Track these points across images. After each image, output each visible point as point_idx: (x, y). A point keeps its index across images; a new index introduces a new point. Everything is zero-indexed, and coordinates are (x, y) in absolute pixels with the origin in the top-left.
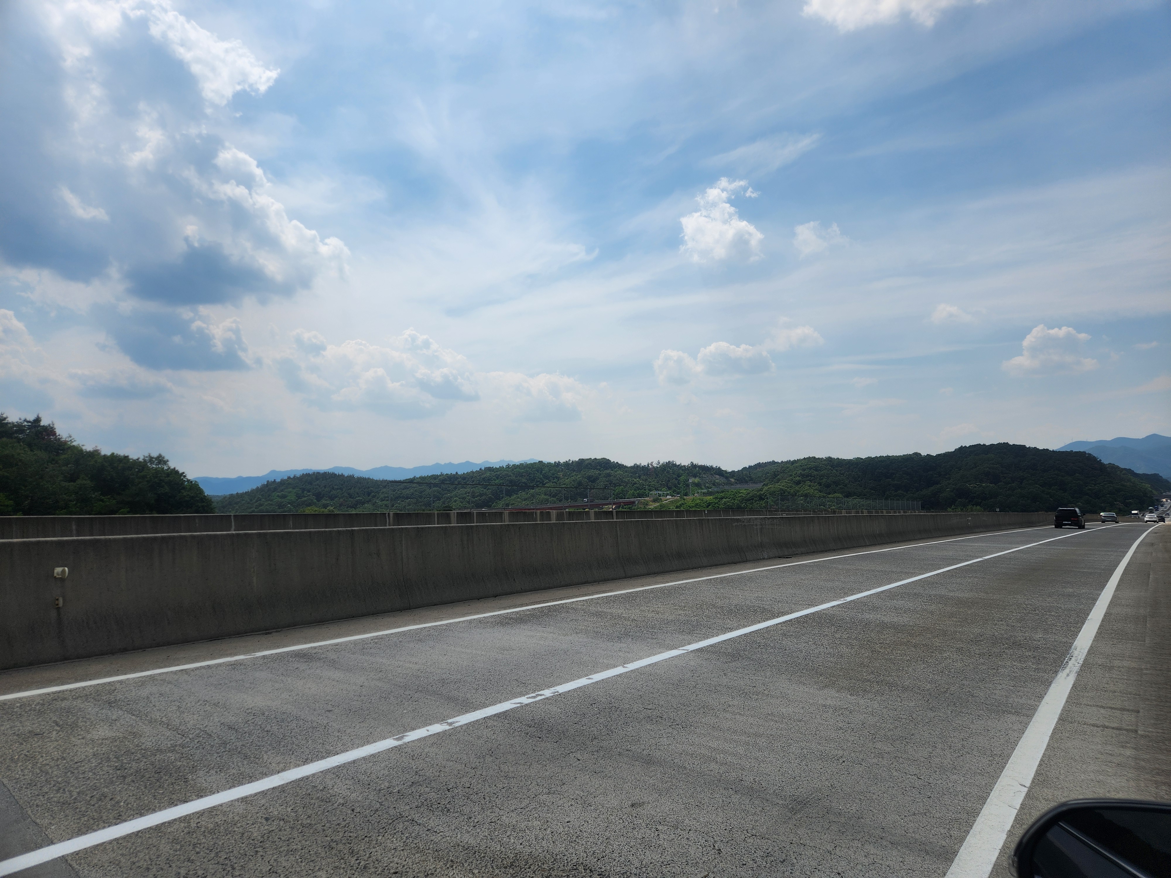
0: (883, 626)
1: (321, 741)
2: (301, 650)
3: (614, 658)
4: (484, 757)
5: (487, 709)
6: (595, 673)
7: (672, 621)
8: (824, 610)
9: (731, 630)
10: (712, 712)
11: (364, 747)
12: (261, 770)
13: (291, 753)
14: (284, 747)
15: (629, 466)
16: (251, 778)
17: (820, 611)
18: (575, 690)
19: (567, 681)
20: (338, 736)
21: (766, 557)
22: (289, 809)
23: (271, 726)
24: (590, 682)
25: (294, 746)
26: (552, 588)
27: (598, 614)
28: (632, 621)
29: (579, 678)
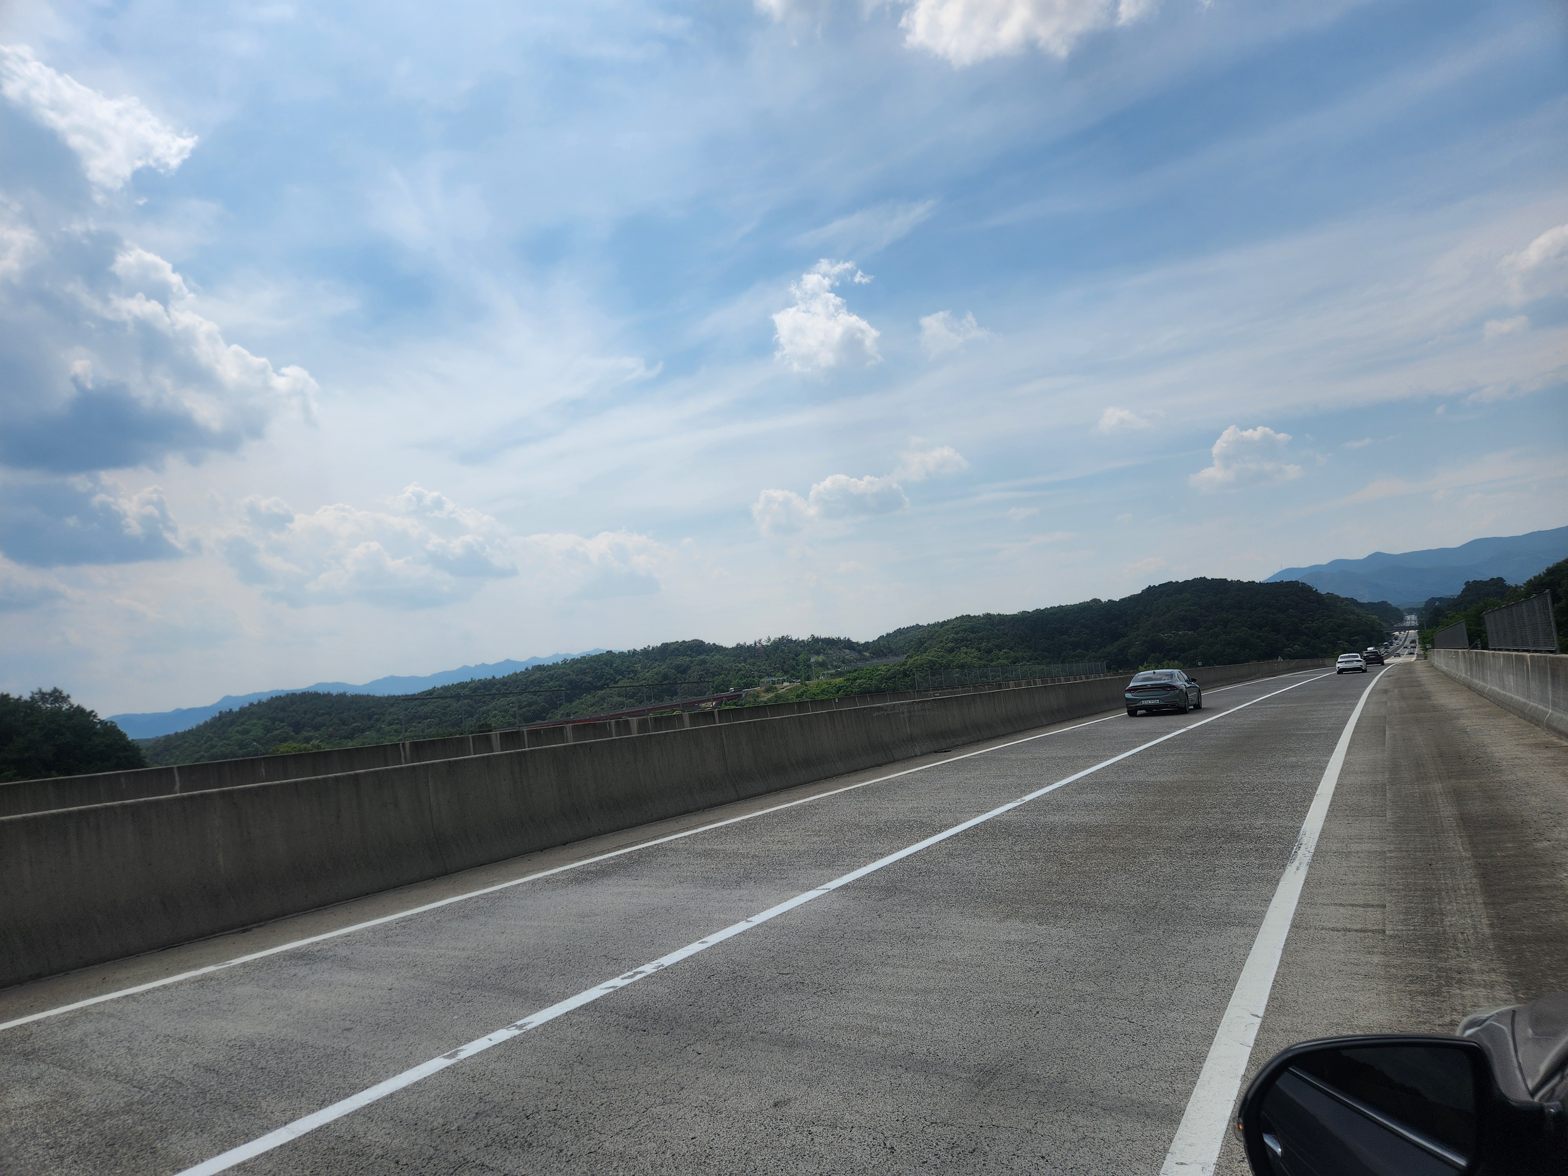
0: (1073, 830)
1: (341, 1073)
2: (298, 948)
3: (733, 912)
4: (571, 1066)
5: (568, 1000)
6: (710, 934)
7: (805, 852)
8: (997, 816)
9: (882, 855)
10: (867, 967)
11: (404, 1074)
12: (259, 1122)
13: (300, 1094)
14: (288, 1087)
15: (730, 647)
16: (248, 1137)
17: (993, 818)
18: (685, 960)
19: (674, 949)
20: (365, 1063)
21: (919, 754)
23: (267, 1061)
24: (704, 946)
25: (303, 1084)
26: (641, 824)
27: (706, 854)
28: (753, 857)
29: (689, 943)
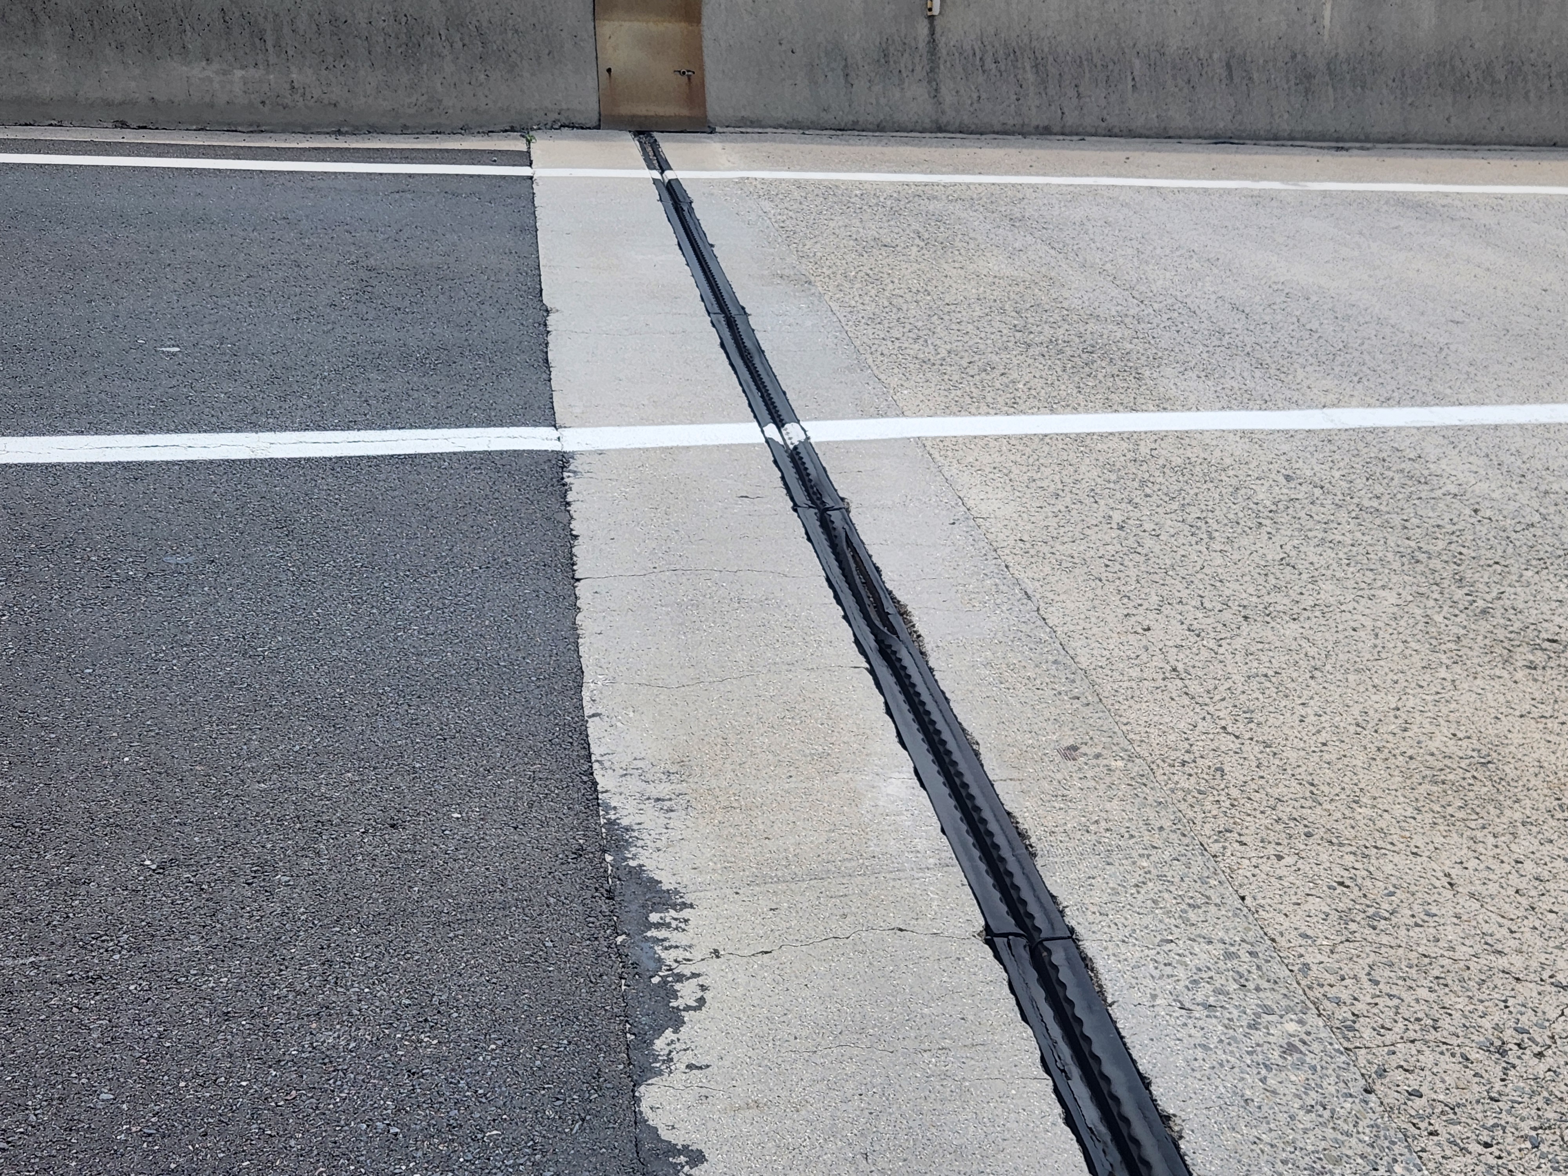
22: (1337, 474)
